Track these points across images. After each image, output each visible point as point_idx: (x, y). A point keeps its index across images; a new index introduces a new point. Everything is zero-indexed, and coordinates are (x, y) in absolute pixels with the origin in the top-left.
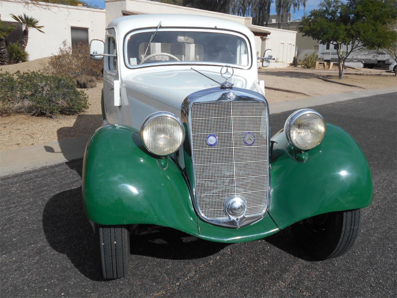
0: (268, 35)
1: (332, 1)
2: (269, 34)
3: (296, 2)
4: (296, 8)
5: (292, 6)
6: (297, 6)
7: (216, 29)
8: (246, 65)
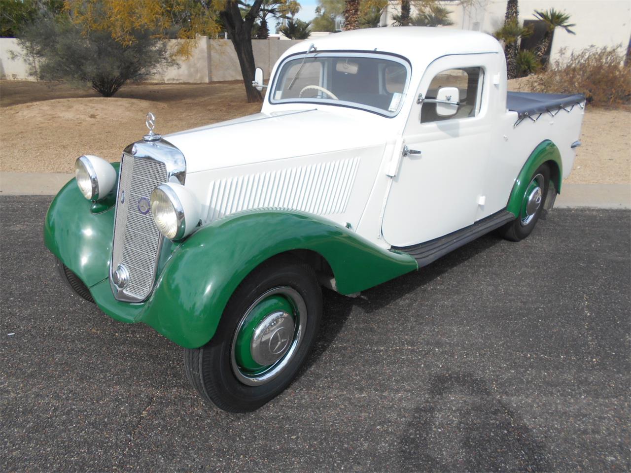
7: (375, 52)
8: (394, 110)
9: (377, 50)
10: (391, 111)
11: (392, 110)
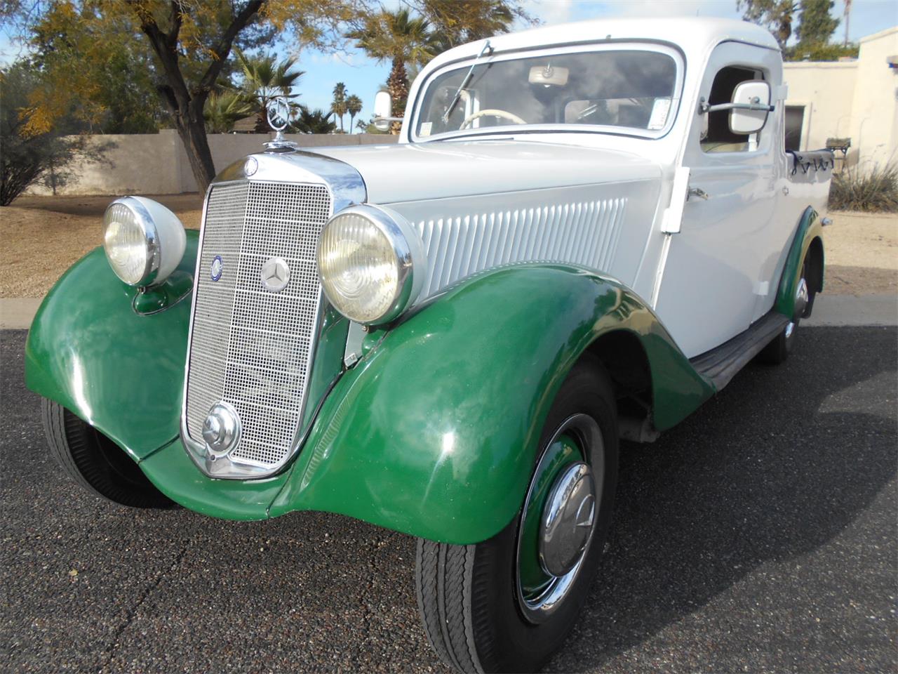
7: (609, 41)
8: (660, 128)
9: (612, 37)
10: (653, 130)
11: (655, 128)
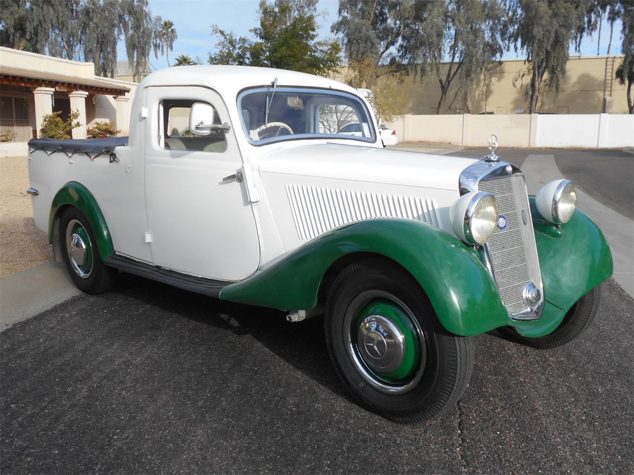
0: (126, 93)
1: (236, 40)
2: (128, 91)
3: (158, 43)
4: (158, 50)
5: (152, 48)
6: (161, 49)
7: (330, 89)
